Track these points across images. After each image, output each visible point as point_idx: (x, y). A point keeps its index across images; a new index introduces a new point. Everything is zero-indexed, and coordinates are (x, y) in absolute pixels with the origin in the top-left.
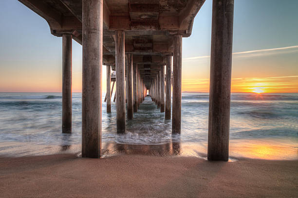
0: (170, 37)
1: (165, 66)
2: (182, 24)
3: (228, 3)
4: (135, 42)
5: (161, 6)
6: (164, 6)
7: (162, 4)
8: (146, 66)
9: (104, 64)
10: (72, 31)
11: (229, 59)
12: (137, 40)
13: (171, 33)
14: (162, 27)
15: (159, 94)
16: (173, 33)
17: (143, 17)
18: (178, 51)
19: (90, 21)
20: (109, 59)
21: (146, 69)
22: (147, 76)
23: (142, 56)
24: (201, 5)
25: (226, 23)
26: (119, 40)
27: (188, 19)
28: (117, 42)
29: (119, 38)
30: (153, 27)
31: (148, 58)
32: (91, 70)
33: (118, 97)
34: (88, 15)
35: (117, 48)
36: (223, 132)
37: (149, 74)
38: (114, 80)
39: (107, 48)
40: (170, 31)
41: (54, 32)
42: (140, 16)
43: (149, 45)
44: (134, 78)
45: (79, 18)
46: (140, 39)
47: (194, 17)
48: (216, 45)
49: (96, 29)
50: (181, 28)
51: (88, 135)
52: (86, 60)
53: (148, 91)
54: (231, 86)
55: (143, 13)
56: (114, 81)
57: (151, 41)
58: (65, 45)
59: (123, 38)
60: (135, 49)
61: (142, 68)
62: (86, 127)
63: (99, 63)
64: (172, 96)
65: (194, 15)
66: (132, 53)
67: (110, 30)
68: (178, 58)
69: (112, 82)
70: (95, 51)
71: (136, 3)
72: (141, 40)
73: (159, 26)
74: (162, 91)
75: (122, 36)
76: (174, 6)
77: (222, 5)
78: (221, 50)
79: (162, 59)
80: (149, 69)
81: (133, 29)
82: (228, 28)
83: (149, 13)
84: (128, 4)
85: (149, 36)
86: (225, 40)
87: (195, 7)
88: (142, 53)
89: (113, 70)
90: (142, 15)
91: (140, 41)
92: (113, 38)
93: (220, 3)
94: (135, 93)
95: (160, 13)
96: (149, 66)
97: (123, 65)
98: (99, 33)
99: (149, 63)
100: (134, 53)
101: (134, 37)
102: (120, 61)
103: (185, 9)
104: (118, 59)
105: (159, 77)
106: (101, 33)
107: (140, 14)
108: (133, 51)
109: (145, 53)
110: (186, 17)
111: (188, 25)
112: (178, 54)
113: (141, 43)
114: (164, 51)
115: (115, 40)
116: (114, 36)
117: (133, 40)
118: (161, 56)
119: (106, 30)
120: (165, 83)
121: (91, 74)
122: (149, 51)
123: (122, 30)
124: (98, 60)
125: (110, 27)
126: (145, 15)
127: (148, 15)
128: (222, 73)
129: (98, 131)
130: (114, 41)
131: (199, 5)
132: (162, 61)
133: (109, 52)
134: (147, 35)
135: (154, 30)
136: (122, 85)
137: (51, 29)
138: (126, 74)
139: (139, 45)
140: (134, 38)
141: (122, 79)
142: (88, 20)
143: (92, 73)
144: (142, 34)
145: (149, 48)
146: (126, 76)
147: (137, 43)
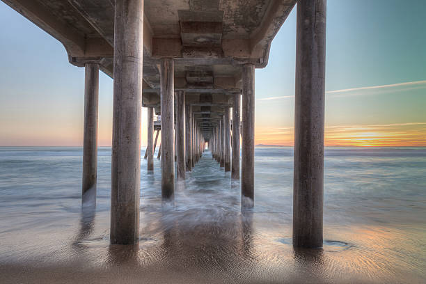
0: (238, 68)
1: (231, 109)
2: (254, 49)
3: (317, 21)
4: (188, 75)
5: (224, 25)
6: (229, 25)
7: (227, 22)
8: (203, 108)
9: (144, 106)
10: (99, 58)
11: (321, 99)
12: (191, 72)
13: (239, 63)
14: (226, 53)
15: (223, 148)
16: (242, 63)
17: (201, 40)
18: (249, 88)
19: (124, 45)
20: (152, 99)
21: (203, 113)
22: (205, 122)
23: (199, 95)
24: (281, 24)
25: (317, 49)
26: (166, 72)
27: (263, 42)
28: (163, 74)
29: (166, 69)
30: (213, 54)
31: (207, 97)
32: (125, 113)
33: (163, 154)
34: (122, 37)
35: (163, 83)
36: (314, 202)
37: (209, 120)
38: (157, 128)
39: (149, 83)
40: (238, 59)
41: (73, 61)
42: (195, 39)
43: (208, 79)
44: (186, 125)
45: (110, 41)
46: (196, 70)
47: (271, 40)
48: (302, 79)
49: (133, 56)
50: (254, 56)
51: (121, 208)
52: (118, 100)
53: (207, 144)
54: (325, 137)
55: (199, 35)
56: (159, 130)
57: (210, 73)
58: (89, 78)
59: (171, 69)
60: (189, 84)
61: (199, 111)
62: (117, 196)
63: (136, 104)
64: (241, 152)
65: (271, 38)
66: (184, 90)
67: (153, 58)
68: (249, 98)
69: (156, 132)
70: (132, 87)
71: (190, 20)
72: (197, 72)
73: (223, 52)
74: (227, 144)
75: (170, 66)
76: (244, 25)
77: (311, 24)
78: (310, 86)
79: (227, 98)
80: (209, 113)
81: (185, 57)
82: (318, 56)
83: (209, 35)
84: (179, 22)
85: (208, 66)
86: (315, 73)
87: (272, 26)
88: (198, 91)
89: (157, 114)
90: (199, 38)
91: (195, 73)
92: (157, 69)
93: (307, 21)
94: (188, 147)
95: (223, 35)
96: (208, 108)
97: (171, 107)
98: (137, 62)
99: (208, 104)
100: (188, 90)
101: (188, 67)
102: (167, 101)
103: (259, 28)
104: (164, 98)
105: (222, 124)
106: (141, 61)
107: (195, 35)
108: (186, 87)
109: (203, 91)
110: (259, 41)
111: (263, 51)
112: (249, 92)
113: (197, 76)
114: (230, 87)
115: (160, 71)
116: (159, 66)
117: (186, 72)
118: (225, 95)
119: (148, 57)
120: (231, 132)
121: (125, 120)
122: (208, 87)
123: (171, 58)
124: (136, 100)
125: (154, 53)
126: (203, 37)
127: (207, 37)
128: (312, 118)
129: (134, 203)
130: (158, 73)
131: (278, 23)
132: (227, 101)
133: (151, 88)
134: (205, 65)
135: (215, 57)
136: (170, 135)
137: (69, 56)
138: (175, 120)
139: (194, 79)
140: (187, 69)
141: (169, 127)
142: (122, 44)
143: (127, 118)
144: (199, 64)
145: (208, 83)
146: (175, 123)
147: (191, 75)
